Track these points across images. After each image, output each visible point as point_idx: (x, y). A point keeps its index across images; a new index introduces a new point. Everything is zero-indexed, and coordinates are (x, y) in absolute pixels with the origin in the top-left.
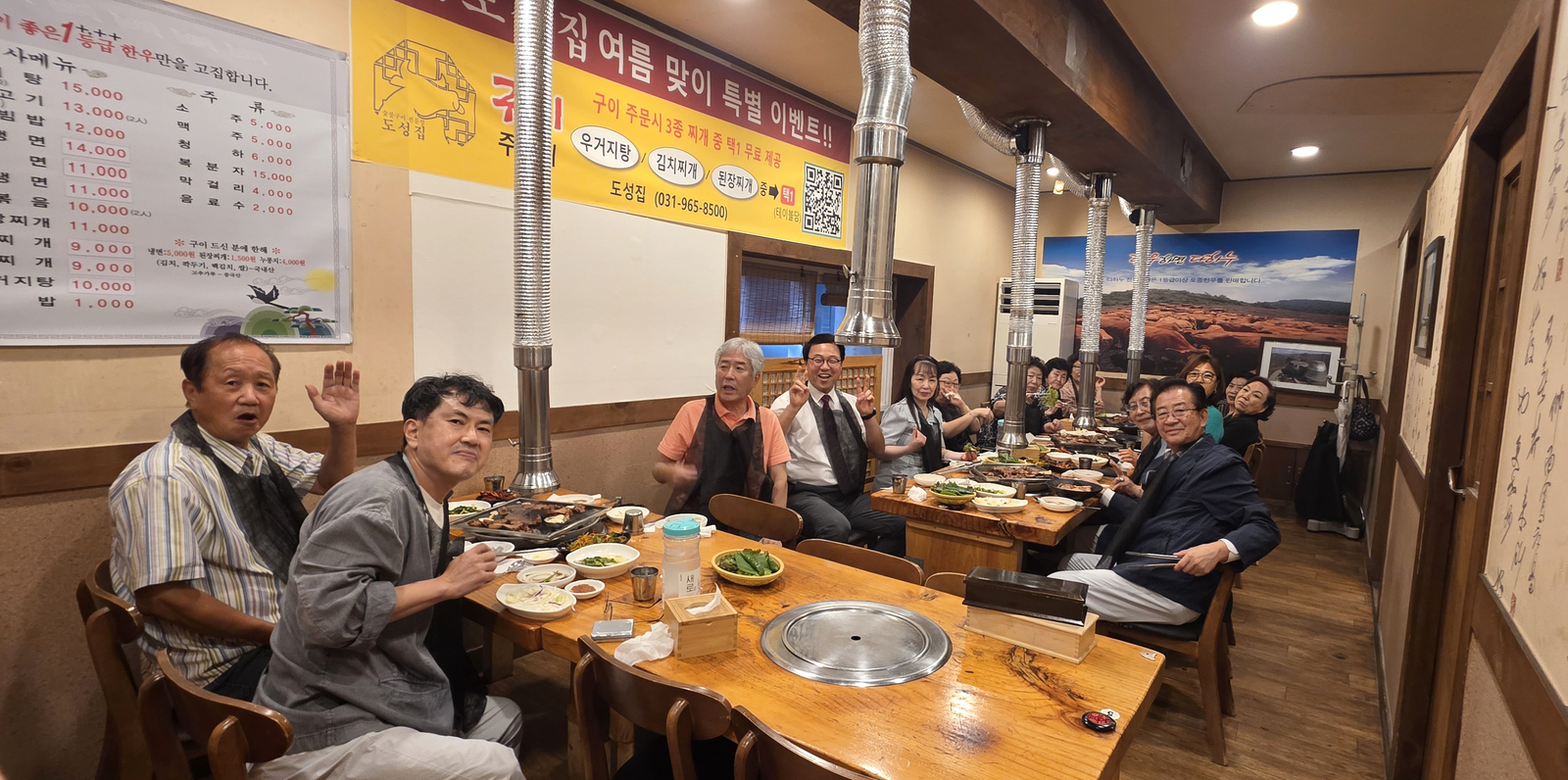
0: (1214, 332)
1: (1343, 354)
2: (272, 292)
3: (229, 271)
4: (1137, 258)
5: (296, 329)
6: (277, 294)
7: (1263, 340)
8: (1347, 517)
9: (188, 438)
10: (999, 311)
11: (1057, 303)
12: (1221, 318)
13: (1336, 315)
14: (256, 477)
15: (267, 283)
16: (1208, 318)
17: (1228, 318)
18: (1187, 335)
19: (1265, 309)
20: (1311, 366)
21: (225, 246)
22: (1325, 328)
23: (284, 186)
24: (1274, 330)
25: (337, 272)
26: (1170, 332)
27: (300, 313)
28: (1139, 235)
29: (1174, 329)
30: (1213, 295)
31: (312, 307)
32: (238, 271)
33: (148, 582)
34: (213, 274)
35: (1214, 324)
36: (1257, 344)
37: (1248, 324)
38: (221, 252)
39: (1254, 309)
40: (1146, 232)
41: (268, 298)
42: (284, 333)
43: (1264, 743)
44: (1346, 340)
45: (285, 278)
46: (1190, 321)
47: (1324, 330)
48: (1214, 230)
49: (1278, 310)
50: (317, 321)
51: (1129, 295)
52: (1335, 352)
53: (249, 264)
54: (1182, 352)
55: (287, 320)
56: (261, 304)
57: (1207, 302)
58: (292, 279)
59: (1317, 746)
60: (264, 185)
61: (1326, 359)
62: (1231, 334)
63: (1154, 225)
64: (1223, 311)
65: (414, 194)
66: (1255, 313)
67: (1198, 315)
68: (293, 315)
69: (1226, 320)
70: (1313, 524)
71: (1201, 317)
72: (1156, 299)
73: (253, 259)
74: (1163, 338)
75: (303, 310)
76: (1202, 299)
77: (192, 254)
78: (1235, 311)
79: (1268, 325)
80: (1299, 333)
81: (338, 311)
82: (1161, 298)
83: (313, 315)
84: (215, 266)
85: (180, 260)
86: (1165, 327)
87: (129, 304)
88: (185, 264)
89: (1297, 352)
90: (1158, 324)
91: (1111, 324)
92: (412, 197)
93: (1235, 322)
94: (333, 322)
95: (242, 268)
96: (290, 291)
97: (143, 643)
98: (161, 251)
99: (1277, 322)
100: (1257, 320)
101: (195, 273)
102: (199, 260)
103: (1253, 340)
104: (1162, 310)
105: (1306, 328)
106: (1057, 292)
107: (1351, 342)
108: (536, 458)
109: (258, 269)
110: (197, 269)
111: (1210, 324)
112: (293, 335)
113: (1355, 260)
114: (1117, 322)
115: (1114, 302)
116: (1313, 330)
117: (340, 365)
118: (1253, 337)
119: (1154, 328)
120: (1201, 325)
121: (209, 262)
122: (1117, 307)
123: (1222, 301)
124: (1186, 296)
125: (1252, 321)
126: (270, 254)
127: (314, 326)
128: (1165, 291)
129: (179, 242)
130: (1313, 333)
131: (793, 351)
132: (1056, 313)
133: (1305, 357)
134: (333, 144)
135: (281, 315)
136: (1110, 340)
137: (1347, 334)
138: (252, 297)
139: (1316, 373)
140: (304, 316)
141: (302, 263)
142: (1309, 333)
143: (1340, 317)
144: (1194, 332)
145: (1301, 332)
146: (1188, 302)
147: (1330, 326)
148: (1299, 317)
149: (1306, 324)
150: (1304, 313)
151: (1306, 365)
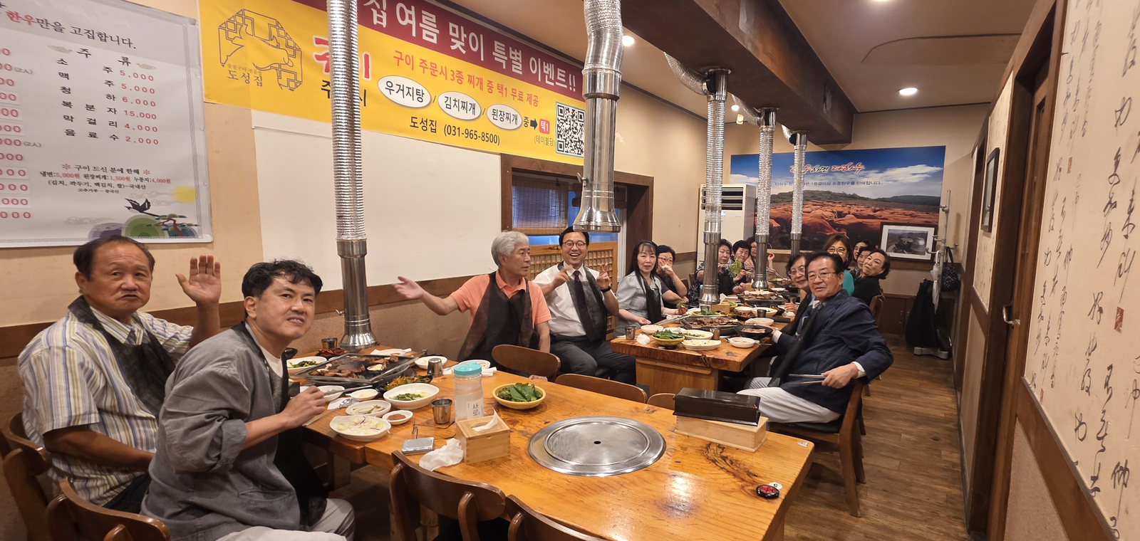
0: (850, 219)
1: (936, 233)
2: (145, 204)
3: (109, 188)
4: (795, 169)
5: (166, 232)
6: (149, 206)
7: (883, 224)
8: (940, 344)
9: (83, 317)
10: (700, 208)
11: (741, 202)
12: (854, 209)
13: (931, 205)
14: (138, 346)
15: (140, 197)
16: (845, 210)
17: (859, 209)
18: (831, 222)
19: (884, 203)
20: (915, 241)
21: (104, 169)
22: (925, 215)
23: (151, 123)
24: (890, 217)
25: (197, 188)
26: (819, 220)
27: (169, 219)
28: (796, 152)
29: (822, 218)
30: (848, 194)
31: (178, 214)
32: (117, 188)
33: (53, 426)
34: (96, 190)
35: (849, 214)
36: (879, 227)
37: (872, 214)
38: (102, 174)
39: (875, 203)
40: (801, 150)
41: (142, 209)
42: (156, 235)
43: (885, 500)
44: (938, 222)
45: (155, 193)
46: (833, 212)
47: (923, 216)
48: (848, 147)
49: (892, 203)
50: (182, 225)
51: (790, 195)
52: (931, 231)
53: (125, 183)
54: (828, 234)
55: (158, 225)
56: (136, 213)
57: (844, 198)
58: (160, 194)
59: (920, 501)
60: (134, 122)
61: (924, 236)
62: (860, 220)
63: (806, 144)
64: (855, 205)
65: (256, 128)
66: (876, 205)
67: (838, 208)
68: (162, 221)
69: (857, 211)
70: (917, 350)
71: (840, 209)
72: (809, 197)
73: (128, 179)
74: (815, 224)
75: (170, 217)
76: (841, 196)
77: (77, 176)
78: (863, 204)
79: (886, 214)
81: (199, 217)
82: (813, 197)
83: (179, 221)
84: (97, 184)
85: (67, 180)
86: (816, 216)
87: (27, 215)
88: (72, 183)
90: (811, 215)
91: (779, 216)
92: (255, 130)
93: (863, 212)
94: (196, 225)
95: (120, 186)
96: (159, 203)
97: (53, 474)
98: (51, 173)
99: (892, 211)
100: (878, 211)
101: (81, 190)
102: (83, 180)
103: (875, 224)
104: (813, 205)
105: (911, 215)
106: (741, 194)
107: (941, 224)
108: (357, 323)
109: (132, 186)
110: (83, 187)
111: (847, 214)
112: (164, 236)
113: (943, 167)
114: (783, 214)
115: (780, 200)
116: (918, 216)
117: (203, 259)
118: (876, 222)
119: (808, 218)
120: (840, 215)
121: (90, 181)
122: (782, 204)
123: (854, 197)
124: (830, 195)
125: (875, 211)
126: (142, 175)
127: (180, 229)
128: (816, 191)
129: (66, 167)
130: (916, 219)
131: (553, 240)
132: (741, 209)
133: (911, 235)
134: (188, 89)
135: (152, 221)
136: (778, 227)
137: (938, 219)
138: (129, 208)
139: (918, 246)
140: (171, 222)
141: (168, 181)
142: (912, 218)
143: (933, 207)
144: (835, 220)
145: (908, 218)
146: (831, 199)
147: (927, 213)
148: (906, 208)
149: (911, 212)
150: (910, 205)
151: (911, 241)
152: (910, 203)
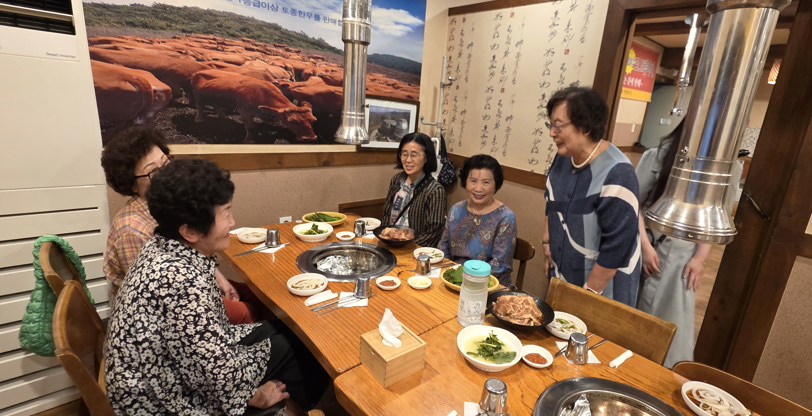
0: (314, 86)
1: (417, 112)
12: (321, 67)
13: (413, 73)
16: (307, 66)
17: (327, 68)
18: (284, 88)
20: (398, 124)
22: (406, 86)
26: (262, 83)
29: (267, 78)
30: (310, 36)
35: (314, 75)
46: (286, 68)
52: (412, 108)
57: (304, 45)
61: (406, 116)
62: (332, 88)
64: (323, 59)
67: (295, 61)
69: (327, 71)
71: (299, 65)
76: (299, 39)
80: (389, 91)
82: (244, 30)
86: (254, 74)
89: (388, 110)
90: (243, 69)
91: (163, 62)
93: (335, 74)
104: (247, 49)
107: (422, 100)
111: (310, 75)
114: (174, 60)
120: (300, 75)
123: (320, 45)
124: (277, 32)
128: (248, 19)
133: (394, 115)
137: (419, 93)
139: (402, 131)
142: (395, 91)
143: (415, 76)
144: (292, 85)
146: (281, 41)
147: (409, 85)
148: (388, 74)
149: (394, 81)
150: (392, 70)
151: (394, 124)
152: (392, 67)
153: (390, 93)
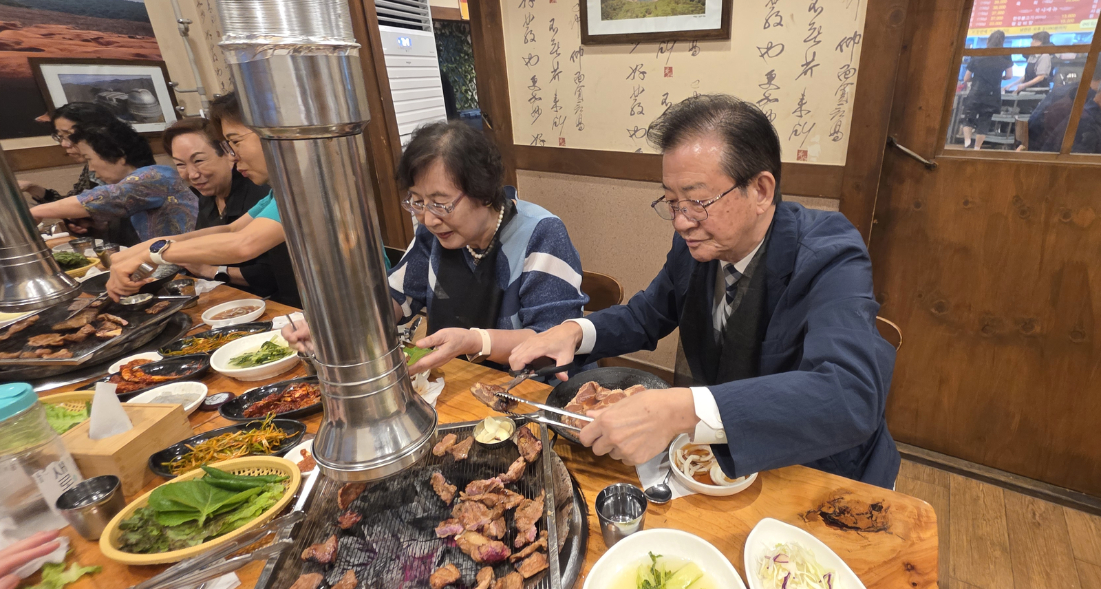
1: (166, 77)
7: (35, 64)
13: (132, 21)
20: (133, 97)
22: (124, 39)
24: (45, 46)
44: (160, 56)
47: (124, 44)
52: (155, 73)
79: (29, 37)
80: (89, 49)
89: (102, 79)
99: (44, 31)
103: (15, 64)
105: (95, 40)
107: (169, 60)
116: (108, 44)
130: (111, 48)
133: (118, 84)
137: (159, 49)
139: (143, 106)
142: (103, 48)
143: (137, 23)
145: (91, 48)
147: (130, 37)
148: (78, 24)
149: (94, 33)
150: (82, 17)
151: (125, 97)
152: (83, 12)
153: (95, 52)
